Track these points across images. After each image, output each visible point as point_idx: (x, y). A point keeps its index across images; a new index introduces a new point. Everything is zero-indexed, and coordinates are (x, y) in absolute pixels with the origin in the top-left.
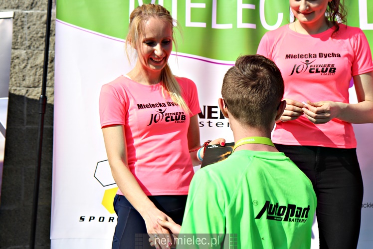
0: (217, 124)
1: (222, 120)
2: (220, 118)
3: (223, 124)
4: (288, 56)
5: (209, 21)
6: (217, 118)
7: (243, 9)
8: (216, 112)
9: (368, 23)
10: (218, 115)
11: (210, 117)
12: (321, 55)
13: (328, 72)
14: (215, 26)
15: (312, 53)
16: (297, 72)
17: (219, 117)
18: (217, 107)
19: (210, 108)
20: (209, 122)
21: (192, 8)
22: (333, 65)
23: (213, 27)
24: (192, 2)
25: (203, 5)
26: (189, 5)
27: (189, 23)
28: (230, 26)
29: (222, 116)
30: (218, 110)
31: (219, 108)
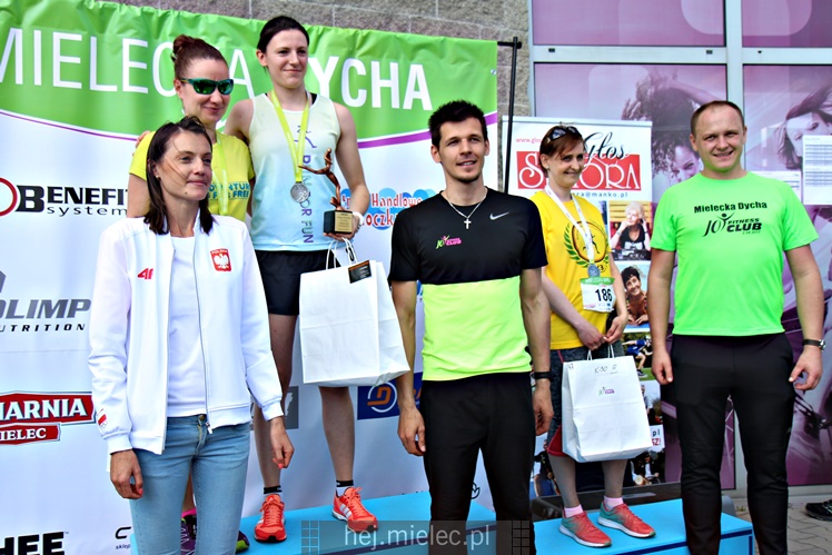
0: (98, 211)
1: (105, 206)
2: (103, 204)
3: (106, 211)
5: (86, 81)
6: (98, 203)
7: (131, 69)
8: (97, 196)
10: (100, 199)
11: (89, 201)
14: (94, 86)
17: (101, 202)
18: (98, 190)
19: (89, 191)
20: (88, 208)
21: (61, 63)
23: (92, 88)
24: (61, 54)
25: (77, 60)
26: (58, 59)
27: (57, 82)
28: (113, 88)
29: (105, 202)
30: (100, 193)
31: (101, 190)
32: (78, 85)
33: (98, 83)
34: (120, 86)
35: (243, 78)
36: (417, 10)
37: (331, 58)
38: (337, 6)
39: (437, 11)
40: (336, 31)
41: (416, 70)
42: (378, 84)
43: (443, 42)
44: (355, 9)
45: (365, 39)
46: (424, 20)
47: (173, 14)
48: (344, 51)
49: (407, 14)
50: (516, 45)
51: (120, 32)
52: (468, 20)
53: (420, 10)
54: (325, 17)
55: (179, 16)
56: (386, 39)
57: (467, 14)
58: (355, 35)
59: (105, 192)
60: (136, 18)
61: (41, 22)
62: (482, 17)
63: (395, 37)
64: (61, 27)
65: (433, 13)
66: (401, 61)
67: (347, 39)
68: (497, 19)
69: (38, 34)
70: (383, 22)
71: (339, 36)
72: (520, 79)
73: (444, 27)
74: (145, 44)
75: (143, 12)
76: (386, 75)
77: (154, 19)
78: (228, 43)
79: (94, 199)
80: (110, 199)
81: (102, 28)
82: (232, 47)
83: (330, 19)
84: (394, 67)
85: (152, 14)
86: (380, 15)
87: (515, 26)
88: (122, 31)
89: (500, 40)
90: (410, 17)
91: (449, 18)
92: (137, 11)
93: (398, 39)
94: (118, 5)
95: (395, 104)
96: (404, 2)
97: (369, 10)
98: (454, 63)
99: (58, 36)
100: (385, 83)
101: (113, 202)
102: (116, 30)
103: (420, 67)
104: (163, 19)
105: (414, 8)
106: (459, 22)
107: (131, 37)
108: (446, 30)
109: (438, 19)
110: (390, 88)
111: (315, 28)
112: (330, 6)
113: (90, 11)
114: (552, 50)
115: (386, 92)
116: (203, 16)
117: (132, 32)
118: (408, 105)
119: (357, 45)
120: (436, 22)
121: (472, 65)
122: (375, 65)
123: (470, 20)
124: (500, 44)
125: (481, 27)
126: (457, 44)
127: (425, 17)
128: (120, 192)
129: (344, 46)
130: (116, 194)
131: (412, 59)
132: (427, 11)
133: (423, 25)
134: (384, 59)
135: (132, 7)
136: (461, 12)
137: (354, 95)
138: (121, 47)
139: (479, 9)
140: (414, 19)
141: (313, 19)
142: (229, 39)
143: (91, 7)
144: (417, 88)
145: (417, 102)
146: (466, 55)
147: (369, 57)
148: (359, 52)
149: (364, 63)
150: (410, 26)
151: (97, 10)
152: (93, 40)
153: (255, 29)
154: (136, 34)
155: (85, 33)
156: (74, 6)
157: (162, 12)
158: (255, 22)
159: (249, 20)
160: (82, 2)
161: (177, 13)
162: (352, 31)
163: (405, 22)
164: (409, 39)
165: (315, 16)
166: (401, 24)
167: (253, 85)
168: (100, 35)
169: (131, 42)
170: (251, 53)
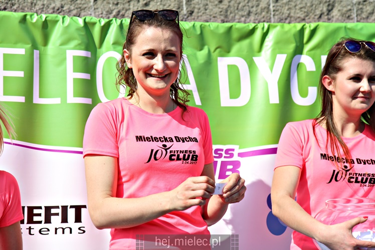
0: (40, 231)
1: (48, 226)
2: (45, 223)
3: (48, 230)
4: (139, 138)
5: (29, 94)
6: (40, 222)
7: (75, 79)
8: (39, 215)
9: (231, 98)
10: (42, 218)
11: (30, 221)
12: (178, 139)
13: (189, 161)
14: (37, 100)
15: (167, 136)
16: (156, 159)
17: (43, 222)
18: (40, 208)
19: (31, 209)
20: (30, 229)
21: (4, 77)
22: (194, 152)
23: (34, 102)
24: (4, 69)
25: (21, 74)
26: (2, 73)
27: (1, 97)
28: (56, 101)
29: (48, 221)
30: (42, 212)
31: (43, 208)
32: (22, 99)
33: (40, 96)
34: (64, 98)
35: (188, 84)
37: (279, 56)
40: (282, 27)
45: (313, 32)
47: (116, 23)
48: (292, 47)
51: (62, 44)
54: (262, 10)
58: (302, 31)
59: (48, 209)
60: (78, 29)
67: (294, 35)
70: (325, 9)
71: (286, 32)
74: (89, 54)
75: (85, 23)
77: (97, 29)
79: (36, 219)
80: (52, 217)
81: (46, 41)
85: (94, 24)
86: (321, 2)
88: (65, 43)
92: (80, 21)
93: (349, 29)
94: (60, 17)
99: (1, 52)
101: (56, 221)
102: (59, 42)
104: (105, 29)
107: (75, 48)
111: (260, 25)
113: (34, 24)
117: (74, 43)
119: (305, 39)
128: (65, 209)
129: (292, 43)
130: (59, 211)
137: (304, 94)
138: (65, 59)
141: (249, 13)
143: (34, 20)
147: (318, 51)
148: (307, 48)
149: (313, 59)
150: (355, 10)
151: (40, 24)
152: (36, 52)
153: (199, 32)
154: (79, 44)
155: (29, 46)
156: (17, 22)
157: (103, 22)
158: (198, 24)
159: (192, 23)
160: (25, 16)
161: (119, 21)
162: (299, 26)
163: (349, 7)
164: (362, 29)
165: (251, 10)
166: (345, 9)
167: (200, 89)
168: (43, 47)
169: (74, 53)
170: (195, 56)
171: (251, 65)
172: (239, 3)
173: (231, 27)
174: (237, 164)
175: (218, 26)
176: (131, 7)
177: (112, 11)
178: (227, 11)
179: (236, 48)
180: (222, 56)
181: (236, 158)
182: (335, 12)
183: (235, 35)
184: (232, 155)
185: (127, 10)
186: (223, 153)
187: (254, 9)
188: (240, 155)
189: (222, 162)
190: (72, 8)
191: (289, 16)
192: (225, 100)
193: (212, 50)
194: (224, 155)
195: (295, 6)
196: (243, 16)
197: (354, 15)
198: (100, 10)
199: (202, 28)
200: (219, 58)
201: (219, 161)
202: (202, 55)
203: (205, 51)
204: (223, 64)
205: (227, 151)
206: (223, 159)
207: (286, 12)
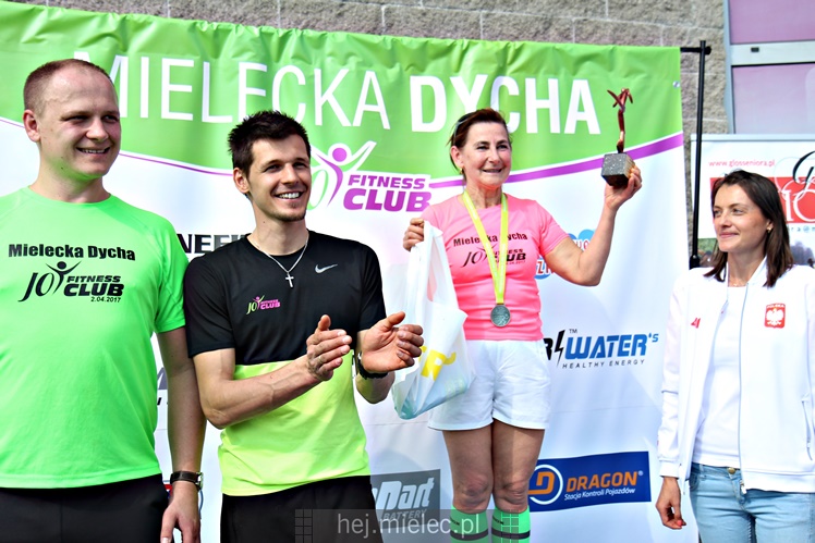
5: (196, 109)
7: (248, 96)
8: (209, 244)
9: (424, 122)
10: (211, 248)
11: (198, 250)
14: (206, 118)
18: (209, 236)
19: (199, 238)
21: (171, 92)
23: (203, 120)
24: (171, 83)
25: (189, 89)
26: (167, 87)
27: (166, 114)
28: (228, 119)
30: (211, 241)
31: (213, 237)
32: (190, 117)
33: (210, 114)
34: (236, 117)
35: (376, 104)
36: (582, 11)
37: (478, 76)
38: (485, 12)
39: (607, 11)
40: (484, 44)
41: (580, 87)
42: (533, 104)
43: (612, 51)
44: (507, 14)
45: (518, 52)
46: (591, 22)
47: (295, 34)
48: (493, 67)
49: (569, 16)
50: (704, 50)
51: (236, 56)
52: (645, 20)
53: (586, 11)
54: (471, 25)
55: (302, 36)
56: (543, 52)
57: (645, 12)
58: (506, 49)
59: (217, 238)
60: (253, 40)
61: (148, 48)
62: (663, 15)
63: (554, 48)
64: (170, 53)
65: (603, 13)
66: (562, 76)
67: (497, 54)
68: (683, 16)
69: (145, 61)
70: (541, 28)
71: (488, 51)
72: (713, 88)
73: (615, 30)
74: (263, 68)
75: (261, 33)
76: (543, 94)
77: (275, 40)
78: (359, 64)
79: (204, 248)
81: (217, 52)
82: (364, 68)
83: (478, 27)
84: (553, 84)
85: (272, 34)
86: (537, 19)
87: (707, 23)
88: (239, 54)
89: (684, 44)
90: (574, 19)
91: (622, 18)
92: (255, 31)
93: (558, 50)
94: (233, 26)
95: (555, 128)
96: (566, 3)
97: (524, 14)
98: (626, 76)
99: (167, 63)
100: (543, 104)
102: (232, 54)
103: (586, 82)
104: (283, 40)
105: (579, 8)
106: (635, 23)
107: (249, 61)
108: (618, 33)
109: (609, 20)
110: (548, 109)
111: (459, 42)
112: (477, 12)
113: (203, 33)
114: (755, 50)
115: (544, 115)
116: (329, 34)
117: (249, 55)
118: (570, 129)
119: (509, 60)
120: (606, 24)
121: (649, 78)
122: (530, 83)
123: (649, 19)
124: (684, 50)
125: (663, 27)
126: (630, 54)
127: (592, 19)
128: (235, 238)
129: (494, 62)
131: (575, 73)
132: (594, 12)
133: (589, 28)
134: (541, 74)
135: (250, 27)
136: (638, 10)
138: (238, 72)
139: (660, 6)
140: (579, 22)
141: (456, 28)
142: (360, 60)
143: (204, 29)
144: (581, 108)
145: (581, 125)
146: (641, 66)
147: (522, 74)
148: (511, 69)
149: (517, 81)
150: (574, 30)
151: (211, 33)
152: (206, 65)
153: (389, 47)
154: (254, 57)
155: (198, 58)
156: (186, 30)
157: (282, 32)
158: (389, 38)
159: (383, 36)
160: (195, 24)
161: (299, 32)
162: (502, 44)
163: (568, 26)
164: (571, 50)
165: (459, 25)
166: (563, 28)
167: (388, 111)
168: (214, 60)
169: (248, 66)
170: (385, 74)
171: (448, 86)
172: (445, 17)
173: (427, 42)
174: (427, 196)
175: (411, 42)
176: (323, 17)
177: (301, 21)
178: (431, 25)
179: (431, 66)
180: (415, 74)
181: (426, 189)
182: (552, 31)
183: (431, 52)
184: (422, 186)
185: (318, 21)
186: (413, 183)
187: (462, 24)
188: (432, 186)
189: (411, 193)
190: (256, 16)
191: (501, 33)
192: (417, 124)
193: (405, 67)
194: (413, 185)
195: (509, 22)
196: (448, 31)
197: (573, 36)
198: (287, 20)
199: (393, 42)
200: (412, 77)
201: (408, 192)
202: (393, 73)
203: (396, 69)
204: (416, 83)
205: (417, 181)
206: (412, 190)
207: (497, 28)
